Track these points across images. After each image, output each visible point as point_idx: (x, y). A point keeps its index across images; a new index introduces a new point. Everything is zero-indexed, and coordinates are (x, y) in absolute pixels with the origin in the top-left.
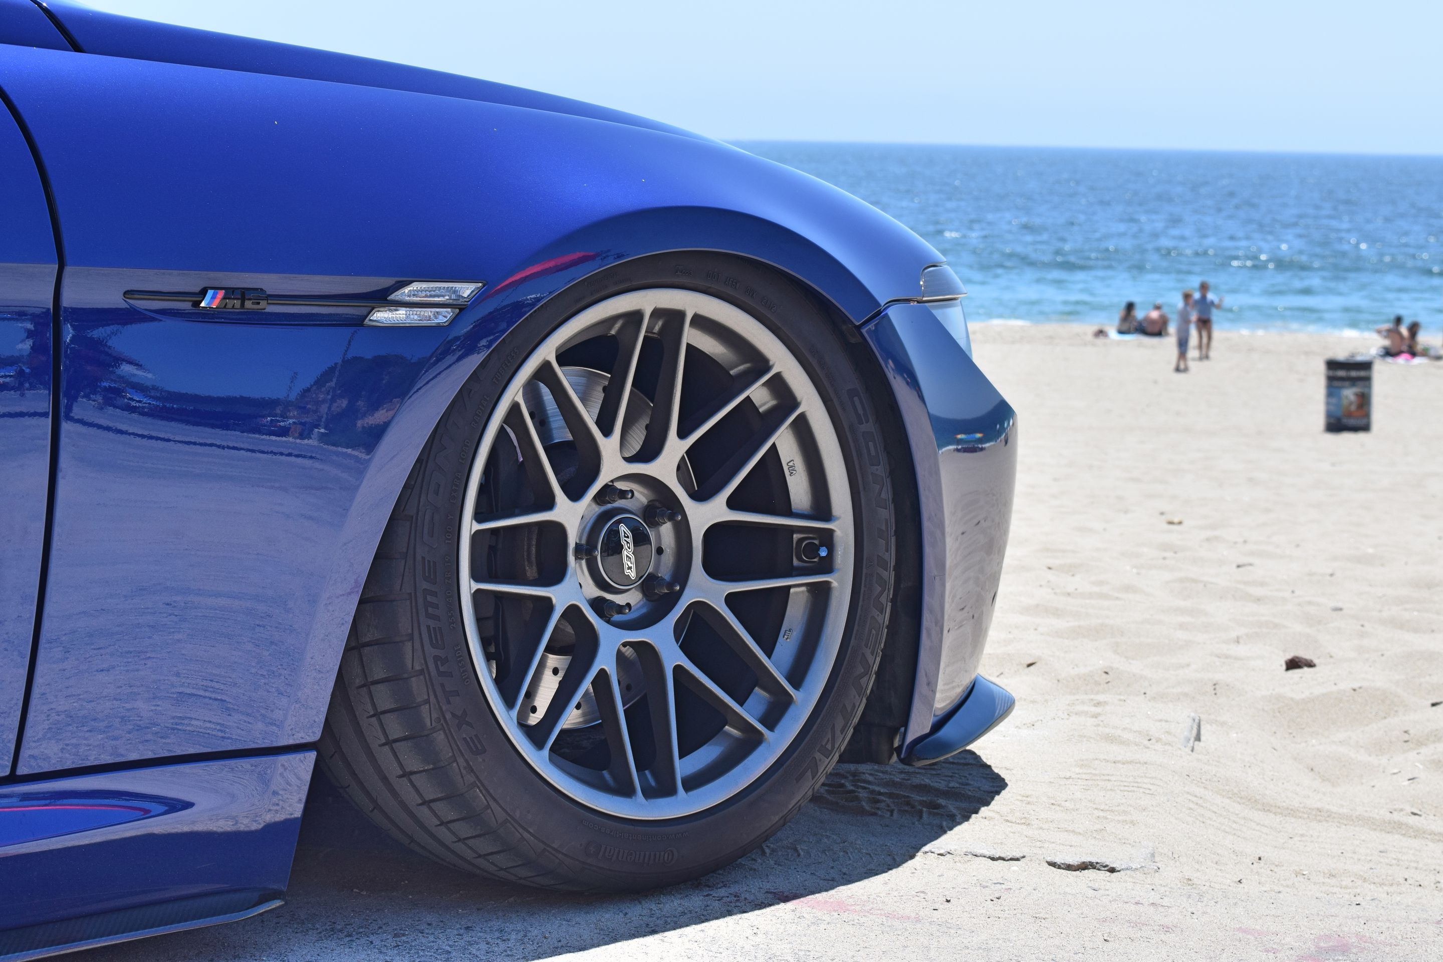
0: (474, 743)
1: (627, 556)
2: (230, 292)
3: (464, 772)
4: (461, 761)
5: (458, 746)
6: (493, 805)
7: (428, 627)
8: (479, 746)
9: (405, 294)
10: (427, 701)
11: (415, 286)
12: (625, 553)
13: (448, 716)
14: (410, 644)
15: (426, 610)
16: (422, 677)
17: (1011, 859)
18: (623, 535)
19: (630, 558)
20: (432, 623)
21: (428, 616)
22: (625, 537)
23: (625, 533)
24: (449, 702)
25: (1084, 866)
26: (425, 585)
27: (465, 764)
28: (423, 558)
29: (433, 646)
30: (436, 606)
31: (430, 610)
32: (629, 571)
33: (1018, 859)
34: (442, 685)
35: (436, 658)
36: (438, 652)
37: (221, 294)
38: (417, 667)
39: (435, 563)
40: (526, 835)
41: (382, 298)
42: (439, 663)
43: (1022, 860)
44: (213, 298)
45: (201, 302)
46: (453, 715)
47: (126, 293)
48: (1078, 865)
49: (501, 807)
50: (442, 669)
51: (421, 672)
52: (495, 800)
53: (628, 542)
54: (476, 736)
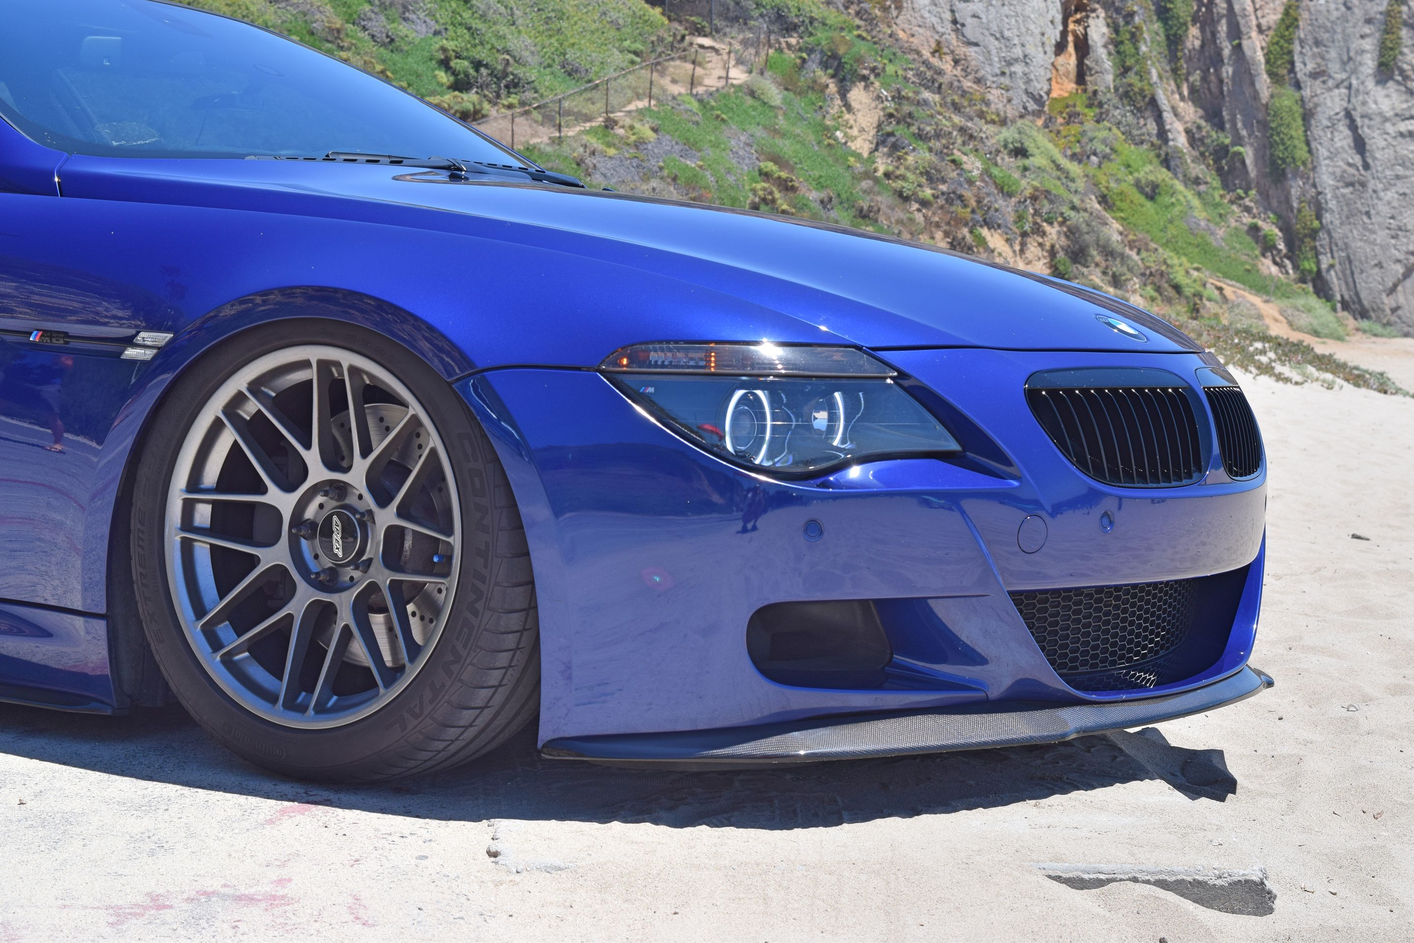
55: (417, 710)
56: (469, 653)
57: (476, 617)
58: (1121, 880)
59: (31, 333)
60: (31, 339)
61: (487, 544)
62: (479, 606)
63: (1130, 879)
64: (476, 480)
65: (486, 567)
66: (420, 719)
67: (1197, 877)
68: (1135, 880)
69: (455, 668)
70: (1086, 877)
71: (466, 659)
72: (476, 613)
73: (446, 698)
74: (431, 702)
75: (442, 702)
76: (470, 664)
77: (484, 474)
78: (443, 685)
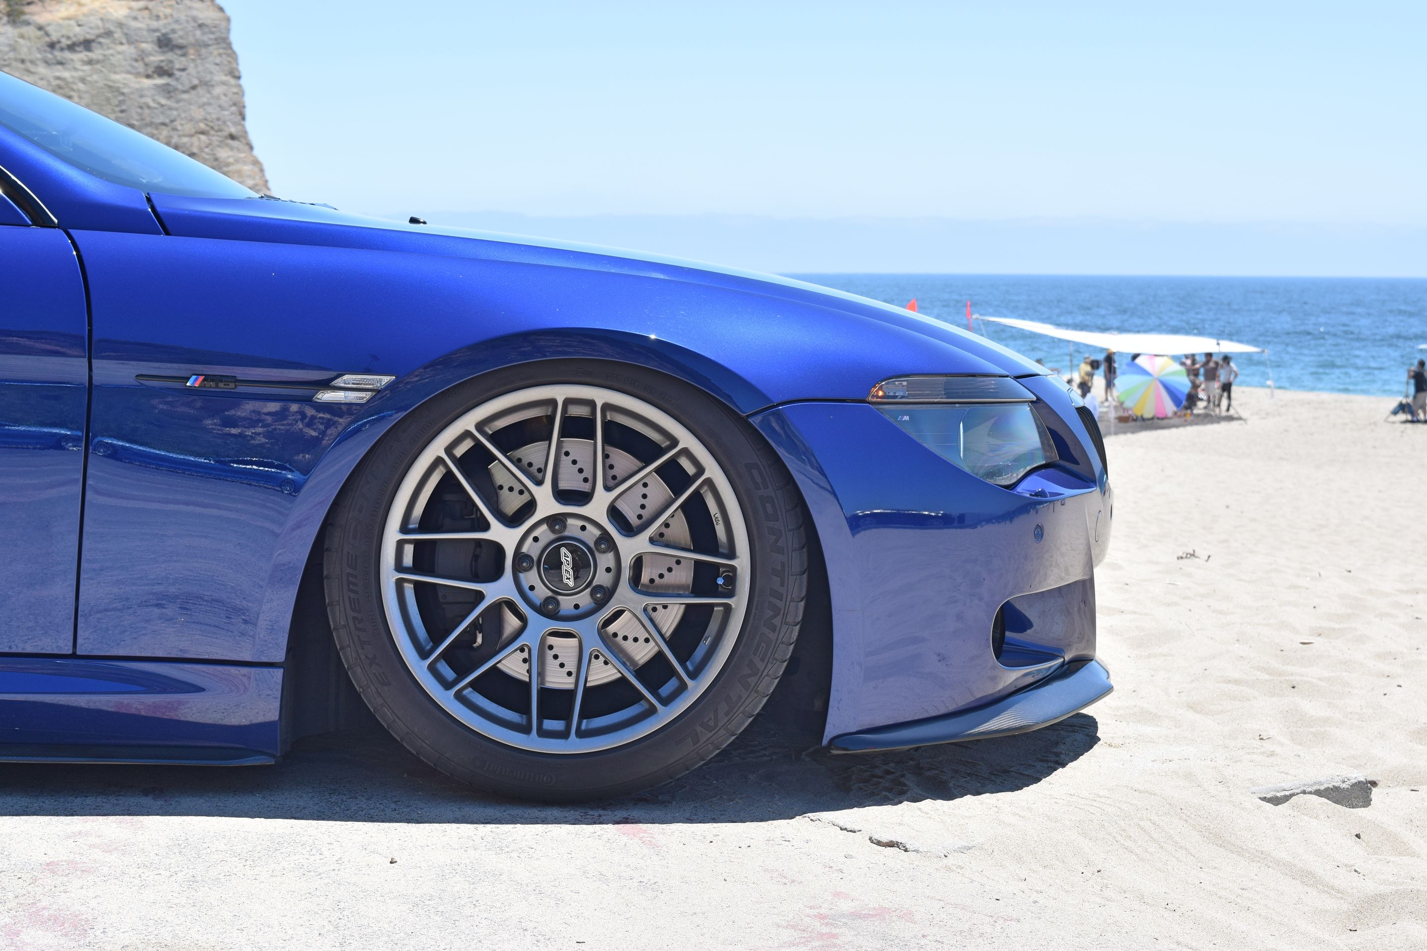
0: (381, 677)
1: (566, 570)
2: (207, 378)
3: (376, 696)
4: (372, 687)
5: (370, 678)
6: (398, 721)
7: (349, 597)
8: (385, 680)
9: (339, 382)
10: (349, 646)
11: (346, 377)
12: (564, 567)
13: (363, 657)
14: (338, 607)
15: (348, 586)
16: (345, 629)
17: (851, 831)
18: (564, 554)
19: (568, 571)
20: (352, 595)
21: (350, 590)
22: (565, 556)
23: (565, 554)
24: (363, 648)
25: (891, 844)
26: (349, 570)
27: (375, 690)
28: (348, 553)
29: (353, 610)
30: (355, 585)
31: (351, 586)
32: (568, 580)
33: (854, 832)
34: (358, 636)
35: (354, 618)
36: (355, 615)
37: (201, 378)
38: (342, 623)
39: (356, 556)
40: (423, 744)
41: (326, 385)
42: (356, 621)
43: (858, 833)
44: (196, 380)
45: (187, 382)
46: (367, 657)
47: (137, 376)
48: (886, 843)
49: (403, 723)
50: (358, 626)
51: (344, 626)
52: (398, 717)
53: (567, 561)
54: (383, 673)
55: (711, 723)
56: (766, 665)
57: (774, 631)
58: (1298, 794)
59: (188, 379)
60: (188, 384)
61: (783, 565)
62: (777, 621)
63: (1301, 793)
64: (768, 506)
65: (782, 585)
66: (713, 732)
67: (1334, 784)
68: (1304, 792)
69: (752, 680)
70: (1279, 795)
71: (763, 671)
72: (773, 629)
73: (742, 709)
74: (727, 714)
75: (738, 713)
76: (766, 675)
77: (776, 501)
78: (740, 697)
